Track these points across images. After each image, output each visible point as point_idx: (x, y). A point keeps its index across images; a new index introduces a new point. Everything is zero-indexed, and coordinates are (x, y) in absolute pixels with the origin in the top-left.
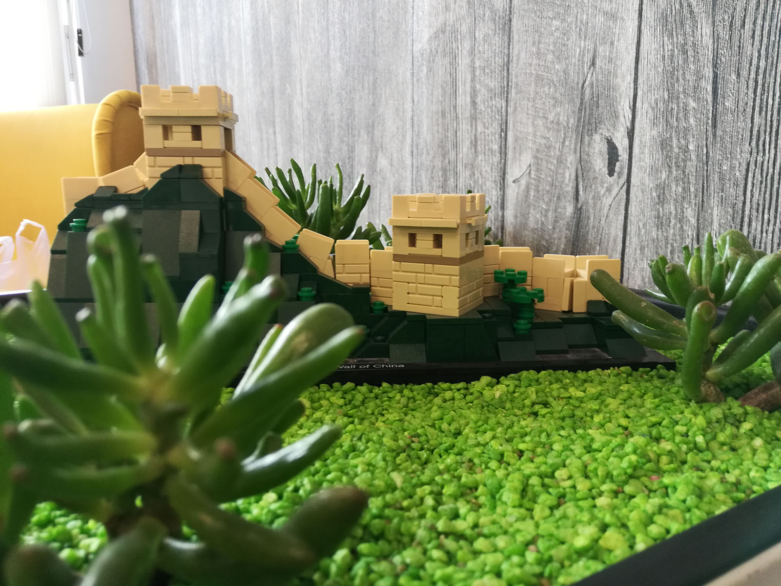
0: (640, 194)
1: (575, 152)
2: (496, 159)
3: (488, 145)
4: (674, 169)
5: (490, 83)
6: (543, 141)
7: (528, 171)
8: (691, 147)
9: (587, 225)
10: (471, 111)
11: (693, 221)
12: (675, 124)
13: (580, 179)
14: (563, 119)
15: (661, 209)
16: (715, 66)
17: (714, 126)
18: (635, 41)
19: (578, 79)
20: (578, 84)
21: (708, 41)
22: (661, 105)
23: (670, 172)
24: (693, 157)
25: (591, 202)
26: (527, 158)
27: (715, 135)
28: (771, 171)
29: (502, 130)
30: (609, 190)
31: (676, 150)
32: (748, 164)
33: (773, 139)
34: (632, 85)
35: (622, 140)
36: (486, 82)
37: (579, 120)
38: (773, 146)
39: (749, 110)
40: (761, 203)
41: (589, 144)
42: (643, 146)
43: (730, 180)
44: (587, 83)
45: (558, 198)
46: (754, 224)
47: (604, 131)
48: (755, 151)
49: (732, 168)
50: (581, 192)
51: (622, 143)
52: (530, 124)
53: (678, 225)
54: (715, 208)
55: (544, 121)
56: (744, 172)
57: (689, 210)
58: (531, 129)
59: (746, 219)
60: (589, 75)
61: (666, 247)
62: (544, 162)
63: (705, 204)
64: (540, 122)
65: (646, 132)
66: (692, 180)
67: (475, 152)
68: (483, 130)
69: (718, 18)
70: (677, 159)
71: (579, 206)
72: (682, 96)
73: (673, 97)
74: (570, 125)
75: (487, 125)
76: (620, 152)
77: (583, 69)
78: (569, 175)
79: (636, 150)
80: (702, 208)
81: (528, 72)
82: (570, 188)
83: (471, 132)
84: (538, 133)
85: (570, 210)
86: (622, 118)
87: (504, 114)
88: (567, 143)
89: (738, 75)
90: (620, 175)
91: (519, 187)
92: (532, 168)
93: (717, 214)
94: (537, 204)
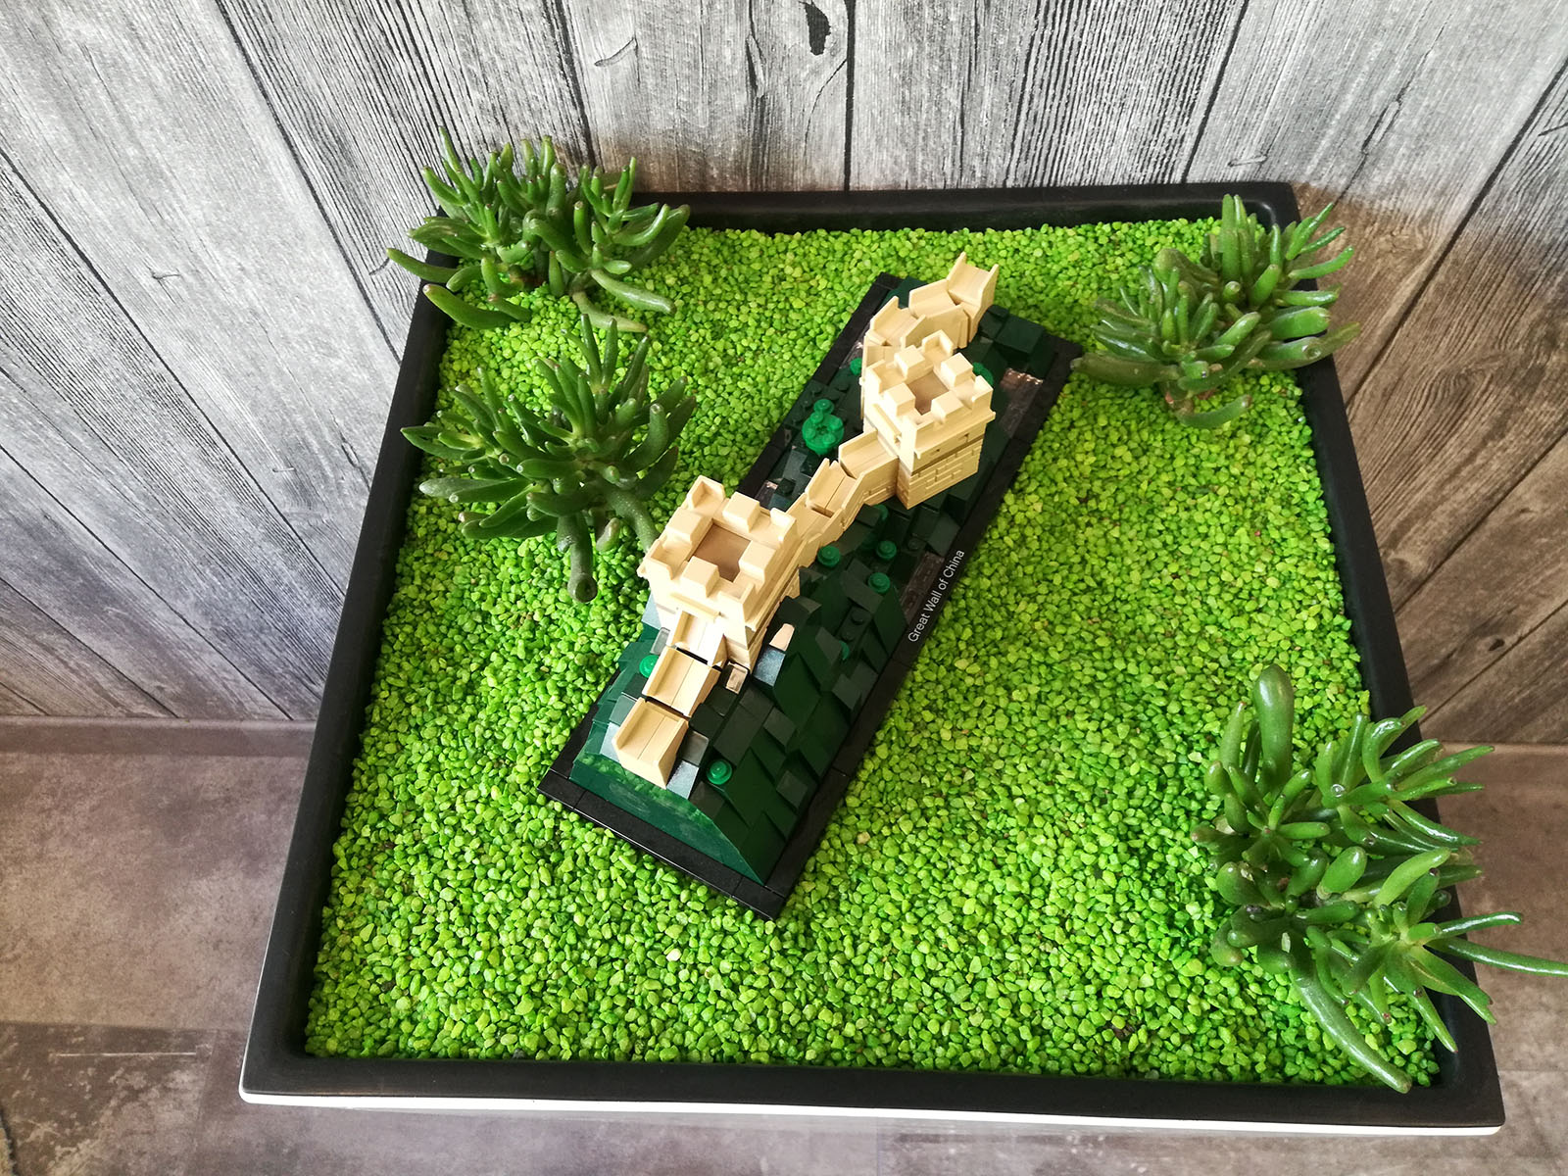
0: (872, 76)
1: (739, 17)
2: (539, 25)
4: (926, 43)
6: (661, 2)
7: (632, 46)
8: (952, 18)
9: (780, 118)
11: (956, 103)
13: (756, 58)
15: (907, 93)
23: (921, 48)
24: (956, 30)
25: (781, 89)
26: (624, 28)
28: (1060, 45)
30: (815, 72)
31: (930, 22)
32: (1033, 39)
33: (1066, 11)
35: (834, 6)
38: (1065, 19)
40: (1046, 79)
41: (768, 11)
42: (872, 16)
43: (1007, 55)
45: (713, 86)
46: (1035, 100)
48: (1041, 24)
49: (1010, 42)
50: (760, 77)
51: (833, 10)
53: (934, 109)
54: (987, 87)
56: (1027, 47)
57: (950, 91)
59: (1027, 97)
61: (916, 134)
62: (669, 34)
63: (973, 83)
66: (955, 57)
67: (468, 15)
70: (931, 32)
71: (759, 95)
76: (832, 20)
78: (731, 55)
79: (861, 19)
80: (967, 91)
82: (739, 71)
85: (741, 100)
90: (834, 53)
91: (615, 72)
92: (640, 42)
93: (989, 95)
94: (665, 96)
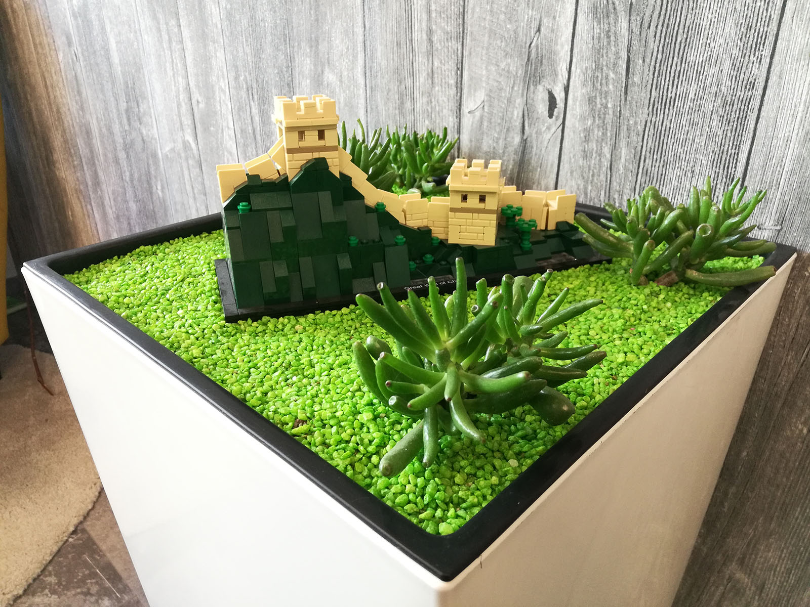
0: (572, 134)
1: (523, 95)
2: (453, 91)
3: (445, 79)
4: (597, 119)
5: (446, 27)
6: (495, 84)
7: (482, 106)
8: (609, 105)
9: (531, 152)
10: (427, 47)
11: (608, 156)
12: (599, 87)
13: (526, 118)
14: (513, 69)
15: (586, 146)
16: (629, 51)
17: (626, 93)
18: (573, 20)
19: (526, 39)
20: (526, 44)
21: (625, 32)
22: (589, 72)
23: (594, 120)
24: (611, 112)
25: (534, 135)
26: (481, 96)
27: (626, 99)
28: (660, 128)
29: (458, 69)
30: (549, 128)
31: (599, 106)
32: (646, 122)
33: (663, 107)
34: (569, 53)
35: (560, 93)
36: (443, 25)
37: (526, 72)
38: (662, 112)
39: (649, 86)
40: (652, 148)
41: (534, 92)
42: (575, 100)
43: (634, 130)
44: (533, 44)
45: (508, 130)
46: (647, 161)
47: (546, 84)
48: (651, 114)
49: (636, 123)
50: (526, 128)
51: (559, 96)
52: (484, 68)
53: (598, 158)
54: (623, 149)
55: (497, 68)
56: (643, 127)
57: (606, 148)
58: (484, 72)
59: (643, 158)
60: (535, 39)
61: (589, 172)
62: (496, 100)
63: (617, 145)
64: (493, 68)
65: (578, 91)
66: (609, 128)
67: (432, 83)
68: (440, 65)
69: (633, 18)
70: (599, 111)
71: (525, 138)
72: (605, 68)
73: (599, 67)
74: (519, 75)
75: (443, 62)
76: (558, 101)
77: (530, 33)
78: (517, 114)
79: (570, 102)
80: (614, 147)
81: (482, 25)
82: (518, 124)
83: (428, 65)
84: (491, 77)
85: (517, 140)
86: (560, 77)
87: (460, 55)
88: (516, 88)
89: (644, 61)
90: (557, 118)
91: (474, 117)
92: (486, 103)
93: (624, 152)
94: (490, 133)
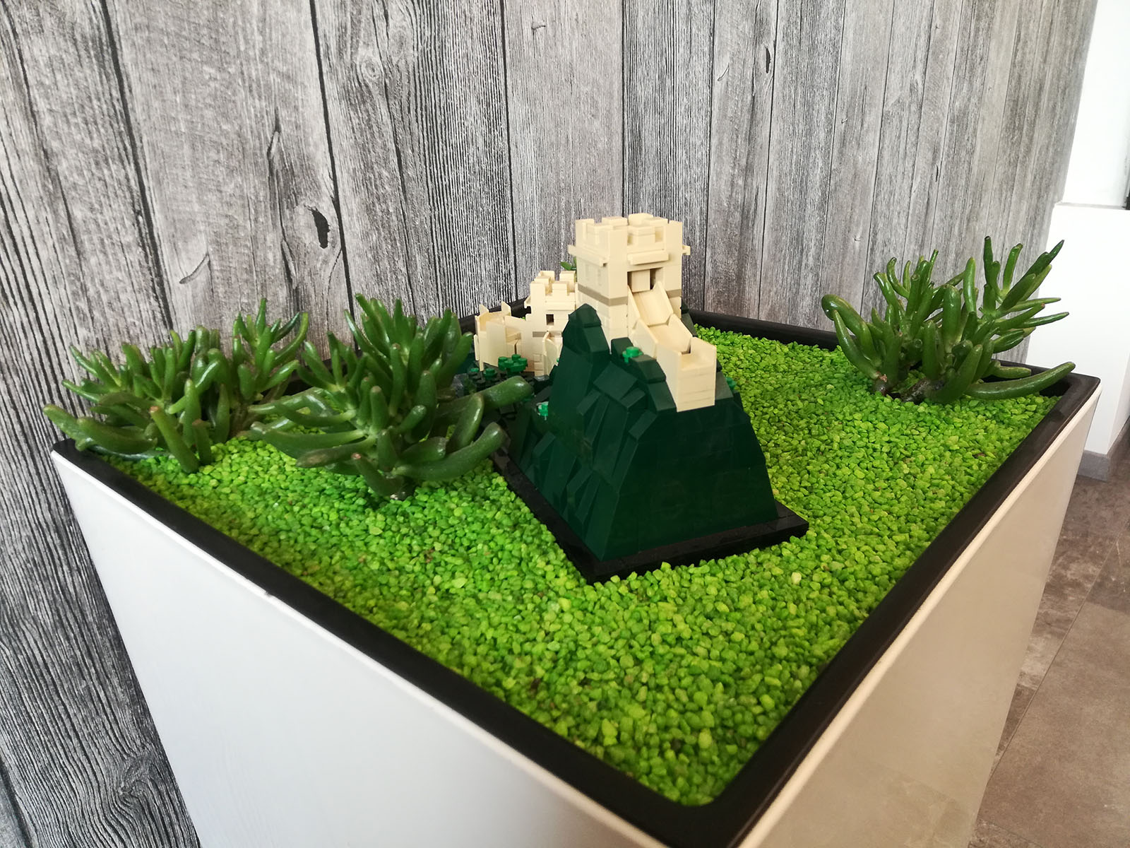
0: (357, 258)
1: (274, 225)
2: (136, 255)
3: (110, 237)
4: (381, 230)
5: (88, 141)
6: (223, 222)
7: (206, 262)
8: (391, 210)
9: (308, 304)
11: (404, 270)
12: (375, 191)
13: (289, 257)
14: (250, 192)
15: (378, 268)
16: (396, 142)
17: (404, 192)
18: (322, 109)
19: (261, 144)
20: (261, 150)
21: (386, 119)
22: (359, 174)
23: (379, 234)
24: (394, 218)
25: (307, 280)
26: (200, 246)
27: (406, 199)
28: (444, 219)
29: (138, 213)
30: (325, 262)
31: (380, 214)
32: (431, 220)
33: (441, 198)
34: (328, 154)
35: (329, 210)
36: (78, 137)
37: (273, 193)
38: (442, 204)
39: (424, 177)
41: (293, 218)
42: (351, 213)
43: (421, 231)
44: (273, 150)
45: (264, 285)
46: (441, 261)
47: (307, 201)
48: (433, 207)
49: (421, 222)
50: (293, 272)
51: (328, 213)
52: (194, 200)
53: (394, 277)
54: (417, 256)
55: (219, 195)
56: (429, 224)
57: (399, 262)
58: (196, 207)
59: (437, 258)
60: (275, 141)
62: (231, 247)
63: (409, 254)
64: (212, 198)
65: (351, 204)
66: (397, 237)
68: (89, 214)
69: (391, 102)
70: (382, 221)
71: (294, 287)
72: (375, 166)
73: (368, 167)
74: (262, 199)
75: (97, 206)
76: (329, 221)
77: (265, 134)
78: (273, 257)
79: (345, 218)
80: (408, 258)
81: (173, 129)
82: (278, 270)
83: (57, 220)
84: (213, 212)
85: (283, 293)
86: (324, 188)
87: (136, 188)
88: (261, 219)
89: (413, 151)
90: (334, 243)
91: (195, 287)
92: (212, 257)
93: (419, 260)
94: (232, 301)
